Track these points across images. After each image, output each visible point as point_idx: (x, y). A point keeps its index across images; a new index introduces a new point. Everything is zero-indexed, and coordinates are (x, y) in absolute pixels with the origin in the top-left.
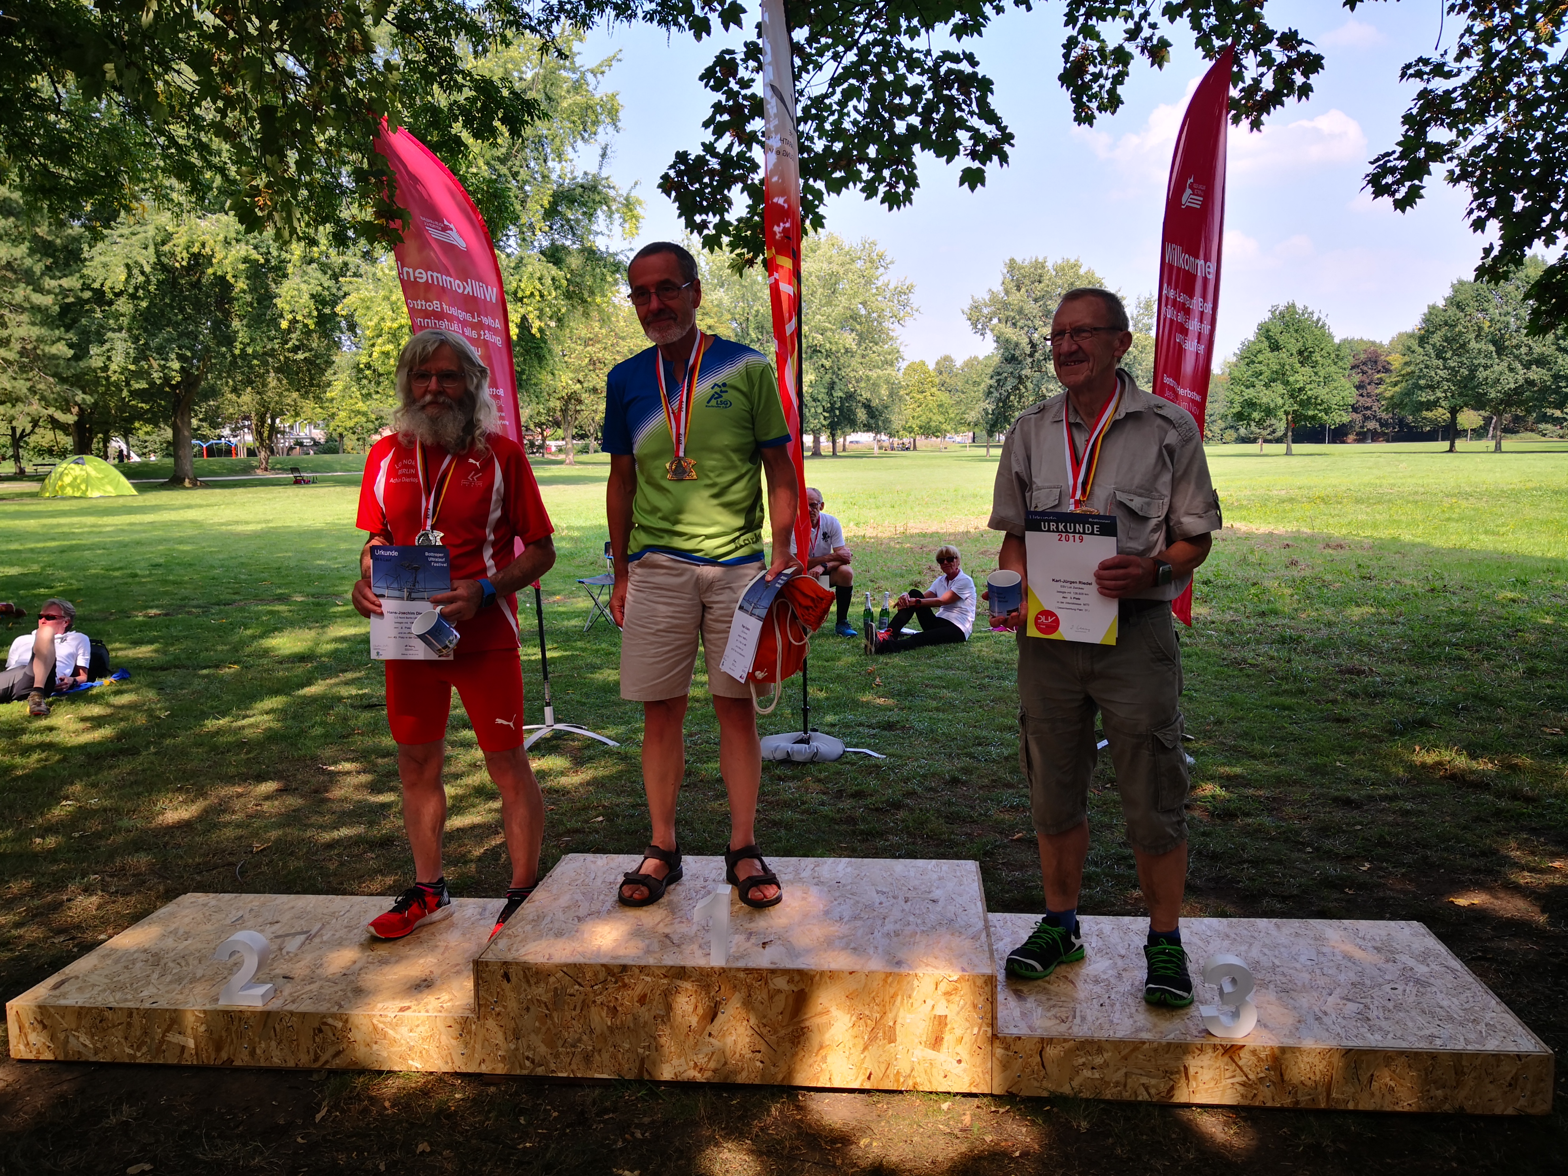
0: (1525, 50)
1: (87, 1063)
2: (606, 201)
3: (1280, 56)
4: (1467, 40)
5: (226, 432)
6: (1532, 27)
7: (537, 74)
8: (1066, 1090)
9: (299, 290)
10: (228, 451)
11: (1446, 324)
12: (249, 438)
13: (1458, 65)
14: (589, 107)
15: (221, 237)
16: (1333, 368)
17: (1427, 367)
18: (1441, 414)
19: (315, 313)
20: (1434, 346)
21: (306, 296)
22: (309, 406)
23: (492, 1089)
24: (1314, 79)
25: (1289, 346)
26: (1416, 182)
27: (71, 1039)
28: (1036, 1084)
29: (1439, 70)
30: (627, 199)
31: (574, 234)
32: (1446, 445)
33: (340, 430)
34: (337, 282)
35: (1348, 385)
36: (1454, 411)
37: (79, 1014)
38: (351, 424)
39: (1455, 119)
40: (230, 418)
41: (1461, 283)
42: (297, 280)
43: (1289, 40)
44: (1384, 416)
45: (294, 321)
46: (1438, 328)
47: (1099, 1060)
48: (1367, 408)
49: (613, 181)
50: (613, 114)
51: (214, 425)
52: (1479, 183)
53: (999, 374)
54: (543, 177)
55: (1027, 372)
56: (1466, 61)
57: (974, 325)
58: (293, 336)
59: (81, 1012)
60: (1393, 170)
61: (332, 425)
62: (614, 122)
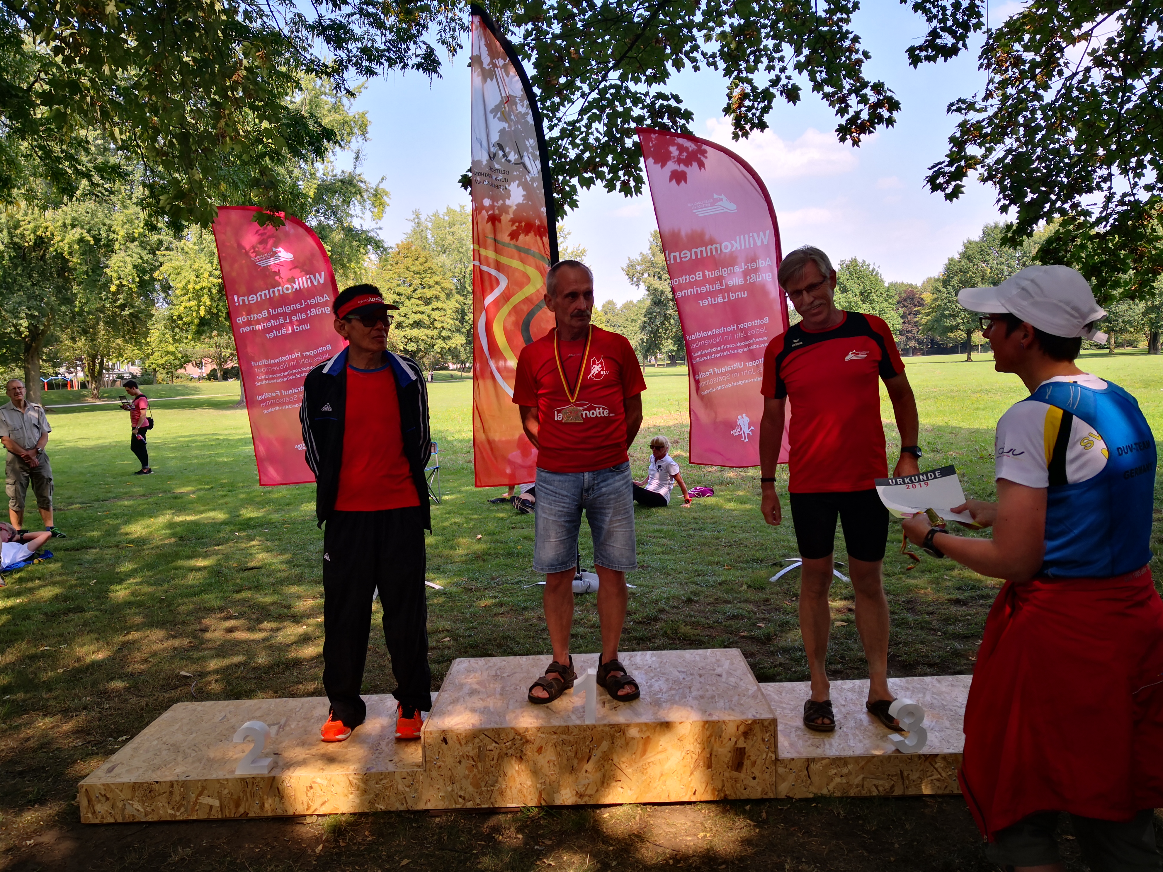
0: (1028, 94)
1: (140, 823)
2: (359, 192)
3: (873, 98)
4: (991, 87)
5: (62, 370)
6: (1033, 78)
7: (305, 99)
8: (825, 791)
9: (125, 262)
10: (65, 384)
11: (961, 271)
12: (81, 374)
13: (985, 103)
14: (345, 122)
15: (60, 223)
16: (885, 304)
17: (949, 302)
18: (960, 335)
19: (137, 279)
20: (953, 286)
21: (130, 267)
22: (130, 350)
23: (437, 820)
24: (895, 114)
25: (854, 289)
26: (958, 182)
27: (127, 806)
28: (805, 789)
29: (971, 106)
30: (376, 191)
31: (336, 217)
32: (965, 356)
33: (153, 366)
34: (154, 254)
35: (896, 316)
36: (969, 333)
37: (134, 787)
38: (161, 361)
39: (982, 139)
40: (66, 359)
41: (970, 242)
42: (123, 254)
43: (878, 88)
44: (921, 337)
45: (121, 286)
46: (956, 274)
47: (845, 770)
48: (908, 332)
49: (364, 177)
50: (363, 128)
51: (55, 366)
52: (1001, 182)
53: (651, 313)
54: (311, 174)
55: (670, 312)
56: (991, 101)
57: (631, 278)
58: (121, 296)
59: (135, 787)
60: (944, 174)
61: (147, 362)
62: (364, 133)
